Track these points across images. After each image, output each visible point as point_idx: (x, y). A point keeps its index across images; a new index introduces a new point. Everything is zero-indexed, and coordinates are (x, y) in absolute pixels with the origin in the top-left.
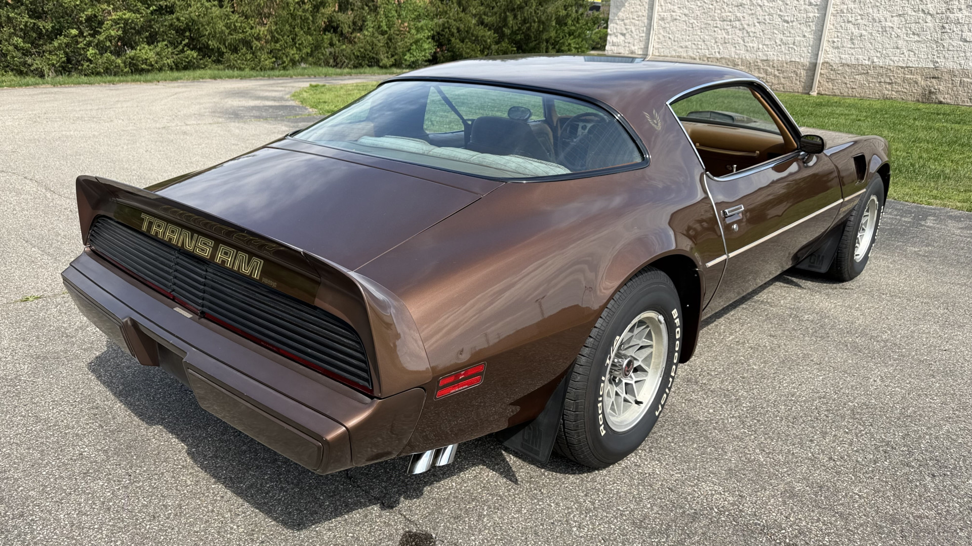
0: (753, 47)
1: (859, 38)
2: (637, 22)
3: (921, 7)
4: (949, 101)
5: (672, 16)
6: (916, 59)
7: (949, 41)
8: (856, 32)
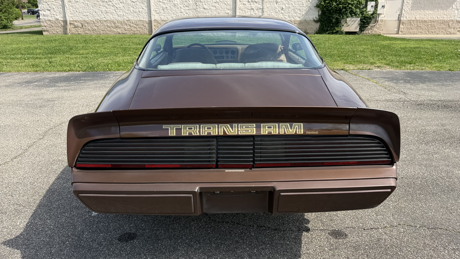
0: (121, 14)
1: (166, 9)
8: (164, 6)
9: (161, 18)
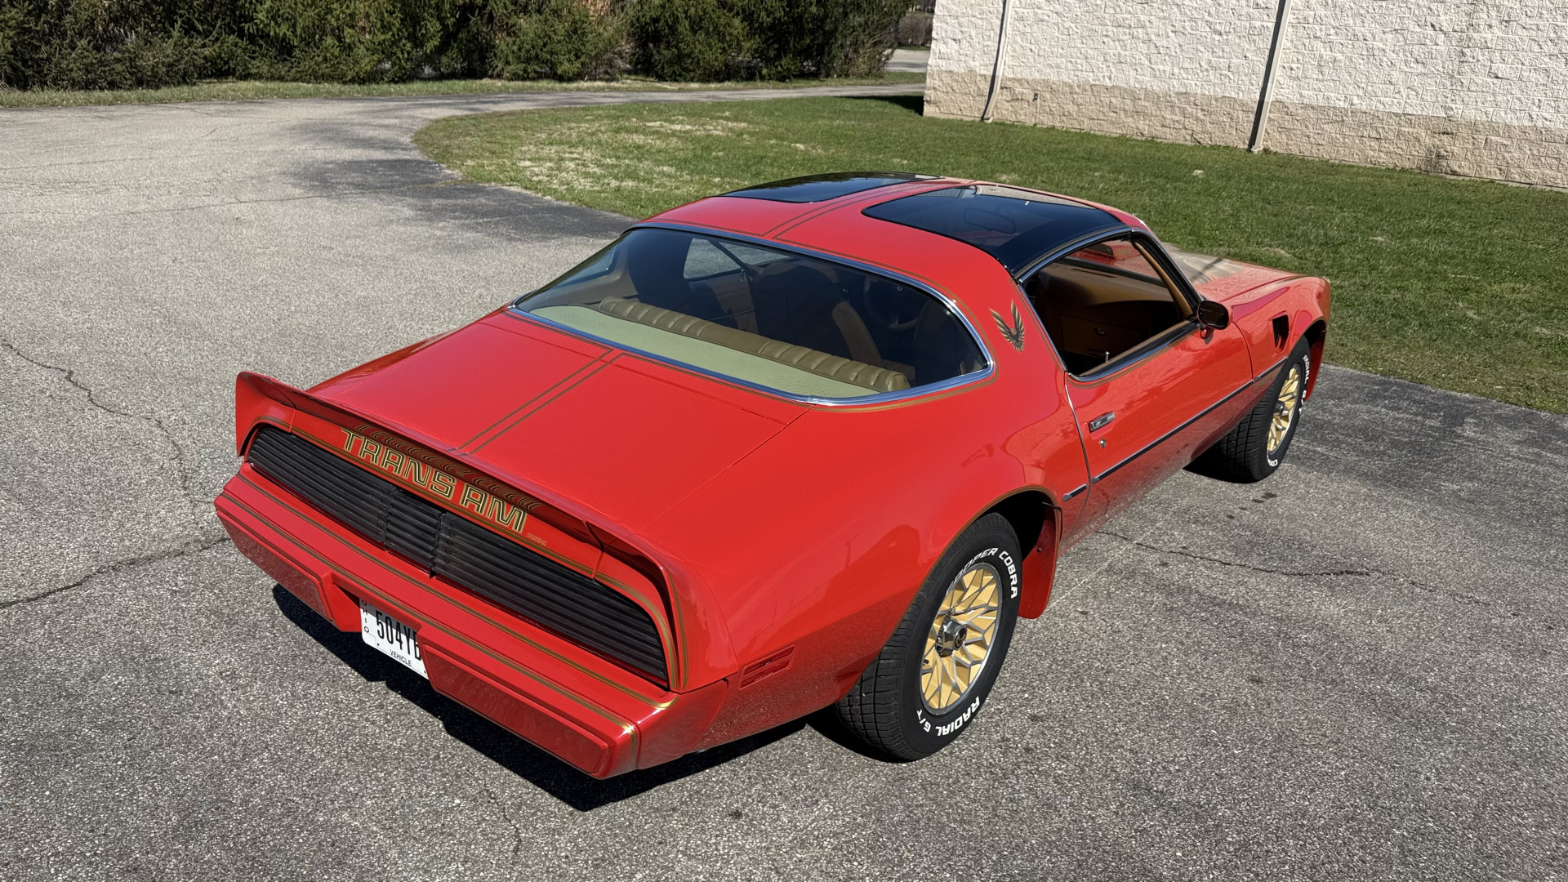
0: (1164, 71)
1: (1331, 65)
2: (979, 21)
3: (1429, 19)
4: (1467, 171)
5: (1036, 14)
6: (1418, 102)
7: (1470, 75)
8: (1327, 54)
9: (1301, 96)
